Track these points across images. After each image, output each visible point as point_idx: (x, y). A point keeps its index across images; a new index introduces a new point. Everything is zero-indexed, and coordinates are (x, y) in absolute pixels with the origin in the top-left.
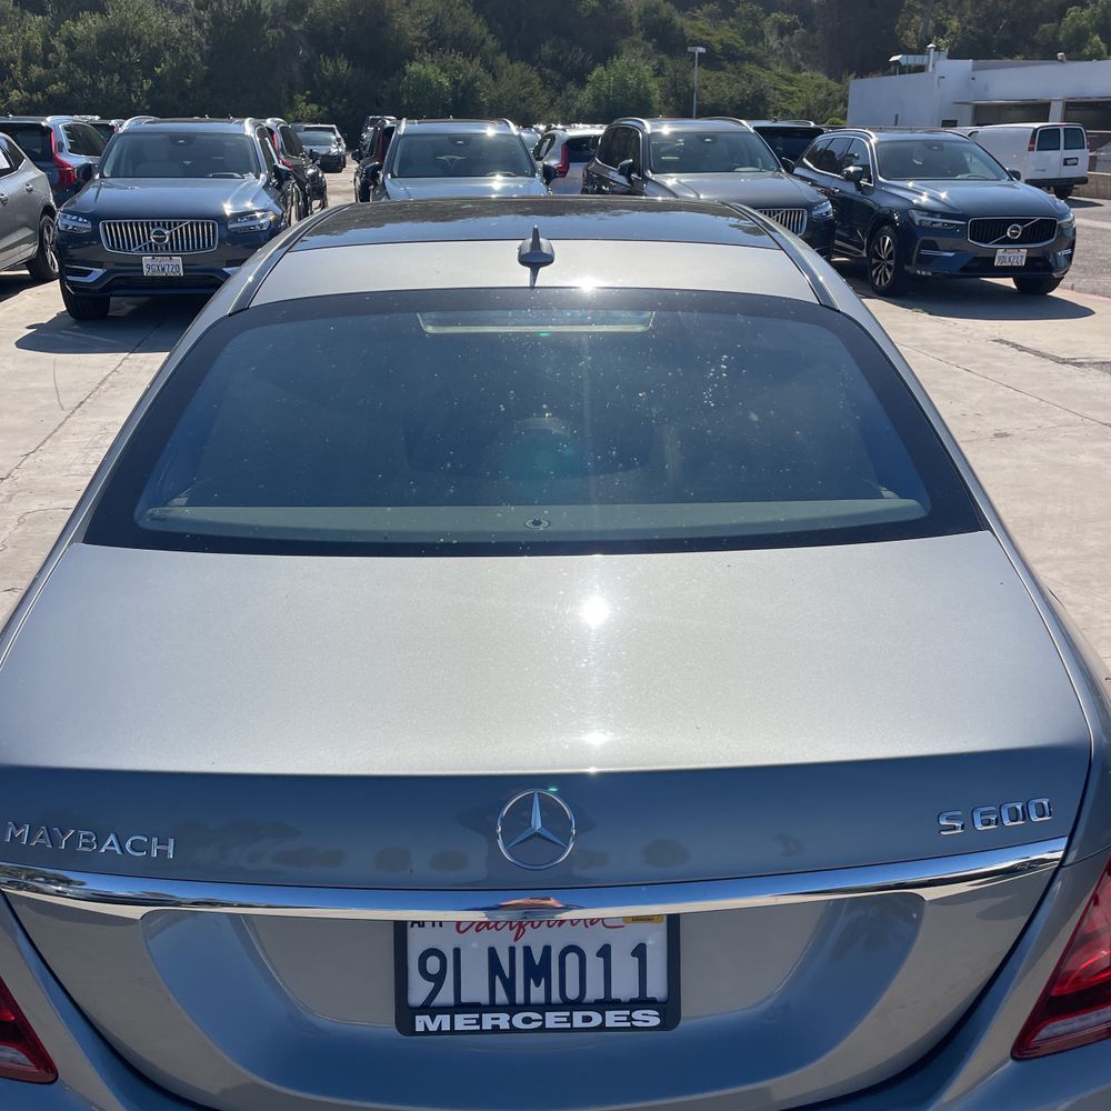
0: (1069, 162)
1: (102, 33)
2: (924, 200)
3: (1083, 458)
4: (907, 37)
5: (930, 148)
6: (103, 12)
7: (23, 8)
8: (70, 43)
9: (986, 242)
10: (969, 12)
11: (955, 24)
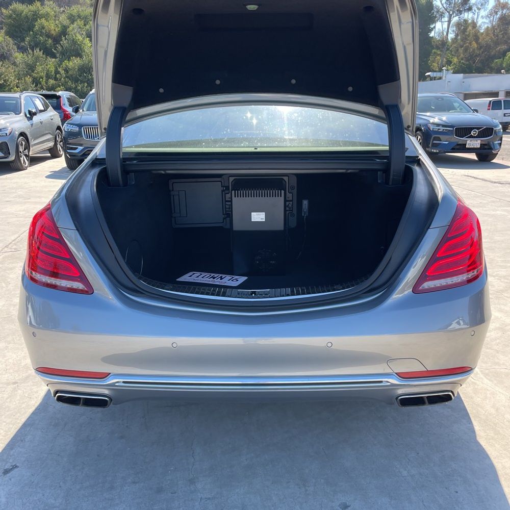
0: (506, 115)
1: (80, 66)
2: (436, 120)
3: (498, 212)
4: (434, 66)
5: (438, 99)
6: (81, 57)
7: (47, 55)
8: (66, 70)
9: (462, 137)
10: (462, 55)
11: (455, 60)
